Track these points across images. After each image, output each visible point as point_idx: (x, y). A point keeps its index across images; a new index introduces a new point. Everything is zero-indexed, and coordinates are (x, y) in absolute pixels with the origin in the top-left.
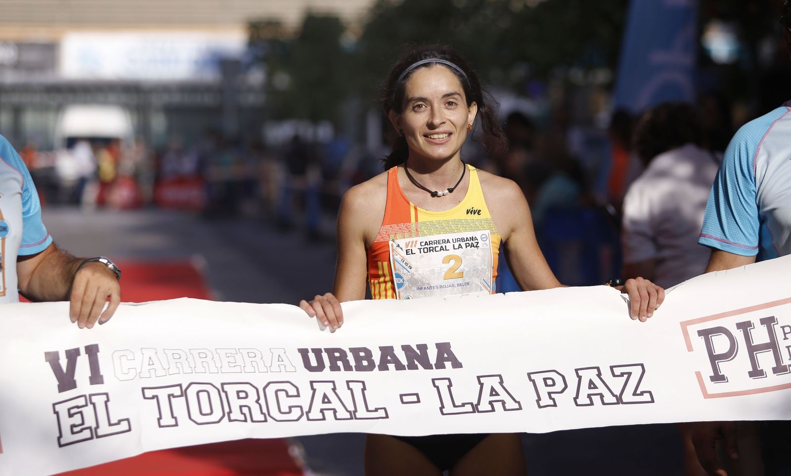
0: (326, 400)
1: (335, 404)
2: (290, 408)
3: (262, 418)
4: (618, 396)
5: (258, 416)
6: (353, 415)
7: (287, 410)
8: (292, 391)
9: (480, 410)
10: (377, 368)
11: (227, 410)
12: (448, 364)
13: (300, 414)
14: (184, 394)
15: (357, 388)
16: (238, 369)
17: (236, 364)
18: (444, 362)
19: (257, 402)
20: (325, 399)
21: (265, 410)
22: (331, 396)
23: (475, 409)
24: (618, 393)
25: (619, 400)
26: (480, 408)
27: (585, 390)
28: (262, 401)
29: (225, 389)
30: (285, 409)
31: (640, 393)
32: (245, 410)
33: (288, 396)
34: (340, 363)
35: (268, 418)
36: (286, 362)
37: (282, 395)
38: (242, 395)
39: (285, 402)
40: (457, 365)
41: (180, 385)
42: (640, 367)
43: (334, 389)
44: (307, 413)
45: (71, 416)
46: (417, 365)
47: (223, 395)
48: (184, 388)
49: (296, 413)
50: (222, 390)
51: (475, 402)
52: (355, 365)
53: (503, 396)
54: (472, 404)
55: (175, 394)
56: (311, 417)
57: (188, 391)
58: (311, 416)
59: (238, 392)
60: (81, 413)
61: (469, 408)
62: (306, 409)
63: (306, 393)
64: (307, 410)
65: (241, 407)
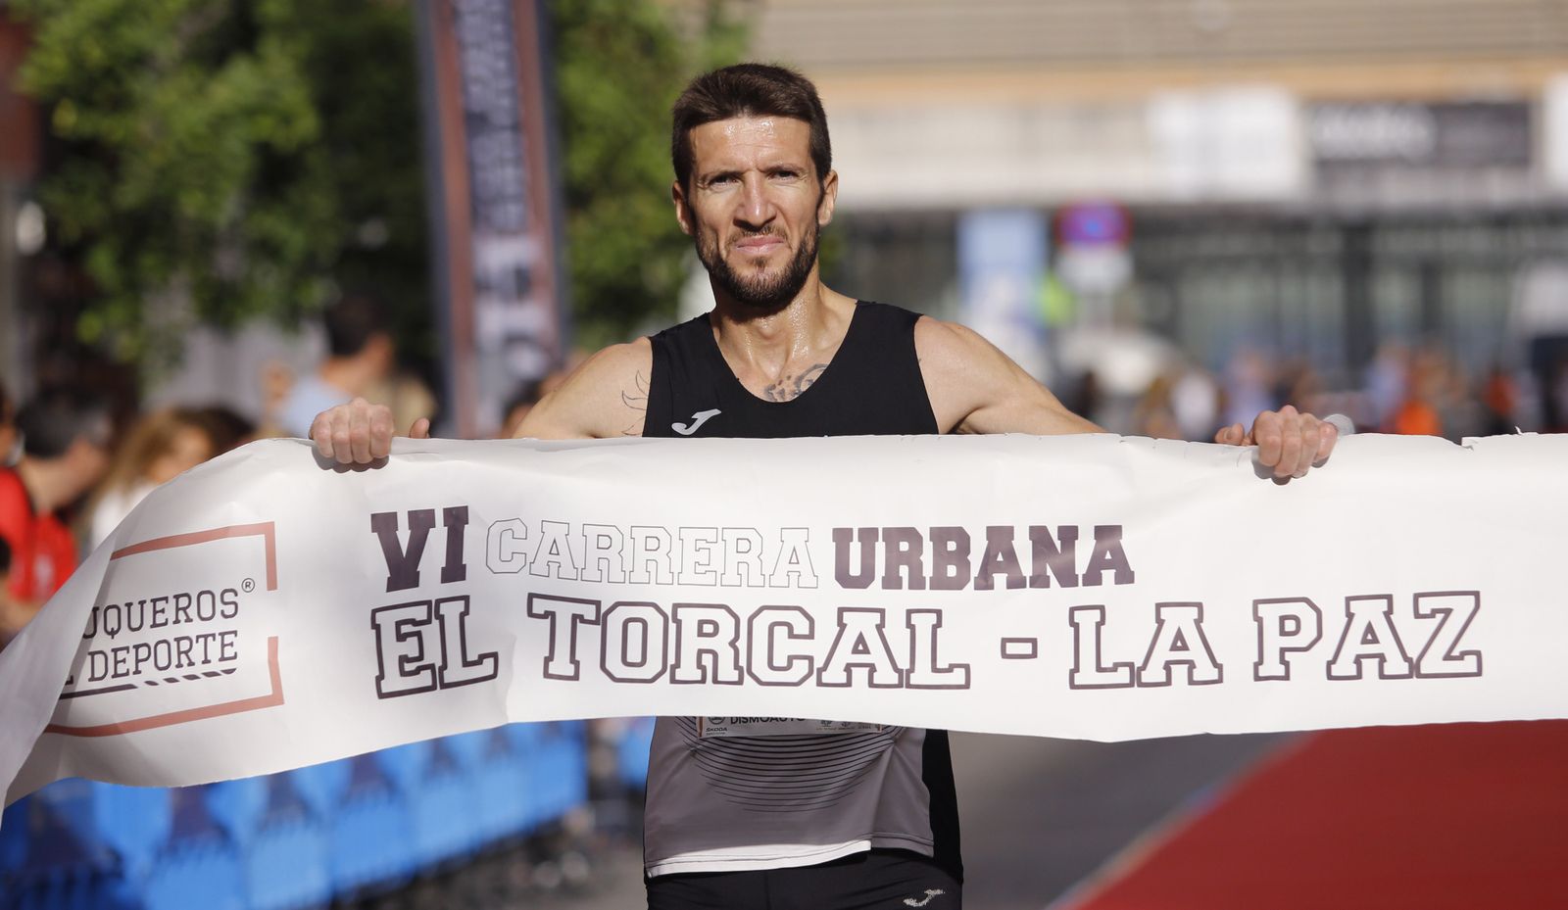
0: (861, 648)
1: (877, 655)
2: (791, 659)
3: (734, 676)
4: (1415, 660)
5: (727, 672)
6: (904, 680)
7: (784, 664)
8: (801, 626)
9: (1144, 680)
10: (971, 584)
11: (671, 660)
12: (1108, 575)
13: (806, 671)
14: (601, 620)
15: (924, 623)
16: (710, 578)
17: (708, 568)
18: (1102, 571)
19: (733, 644)
20: (861, 645)
21: (743, 662)
22: (873, 640)
23: (1136, 679)
24: (1413, 654)
25: (1415, 670)
26: (1146, 677)
27: (1354, 646)
28: (742, 644)
29: (680, 616)
30: (780, 660)
31: (1458, 654)
32: (707, 660)
33: (792, 635)
34: (904, 571)
35: (747, 677)
36: (804, 567)
37: (781, 632)
38: (708, 628)
39: (784, 647)
40: (1125, 576)
41: (598, 604)
42: (1472, 598)
43: (880, 627)
44: (820, 671)
45: (401, 637)
46: (1049, 577)
47: (672, 627)
48: (603, 610)
49: (800, 668)
50: (672, 618)
51: (1138, 664)
52: (931, 575)
53: (1196, 652)
54: (1131, 665)
55: (586, 618)
56: (825, 680)
57: (609, 617)
58: (826, 678)
59: (701, 623)
60: (419, 634)
61: (1123, 676)
62: (819, 663)
63: (827, 629)
64: (821, 665)
65: (700, 652)
